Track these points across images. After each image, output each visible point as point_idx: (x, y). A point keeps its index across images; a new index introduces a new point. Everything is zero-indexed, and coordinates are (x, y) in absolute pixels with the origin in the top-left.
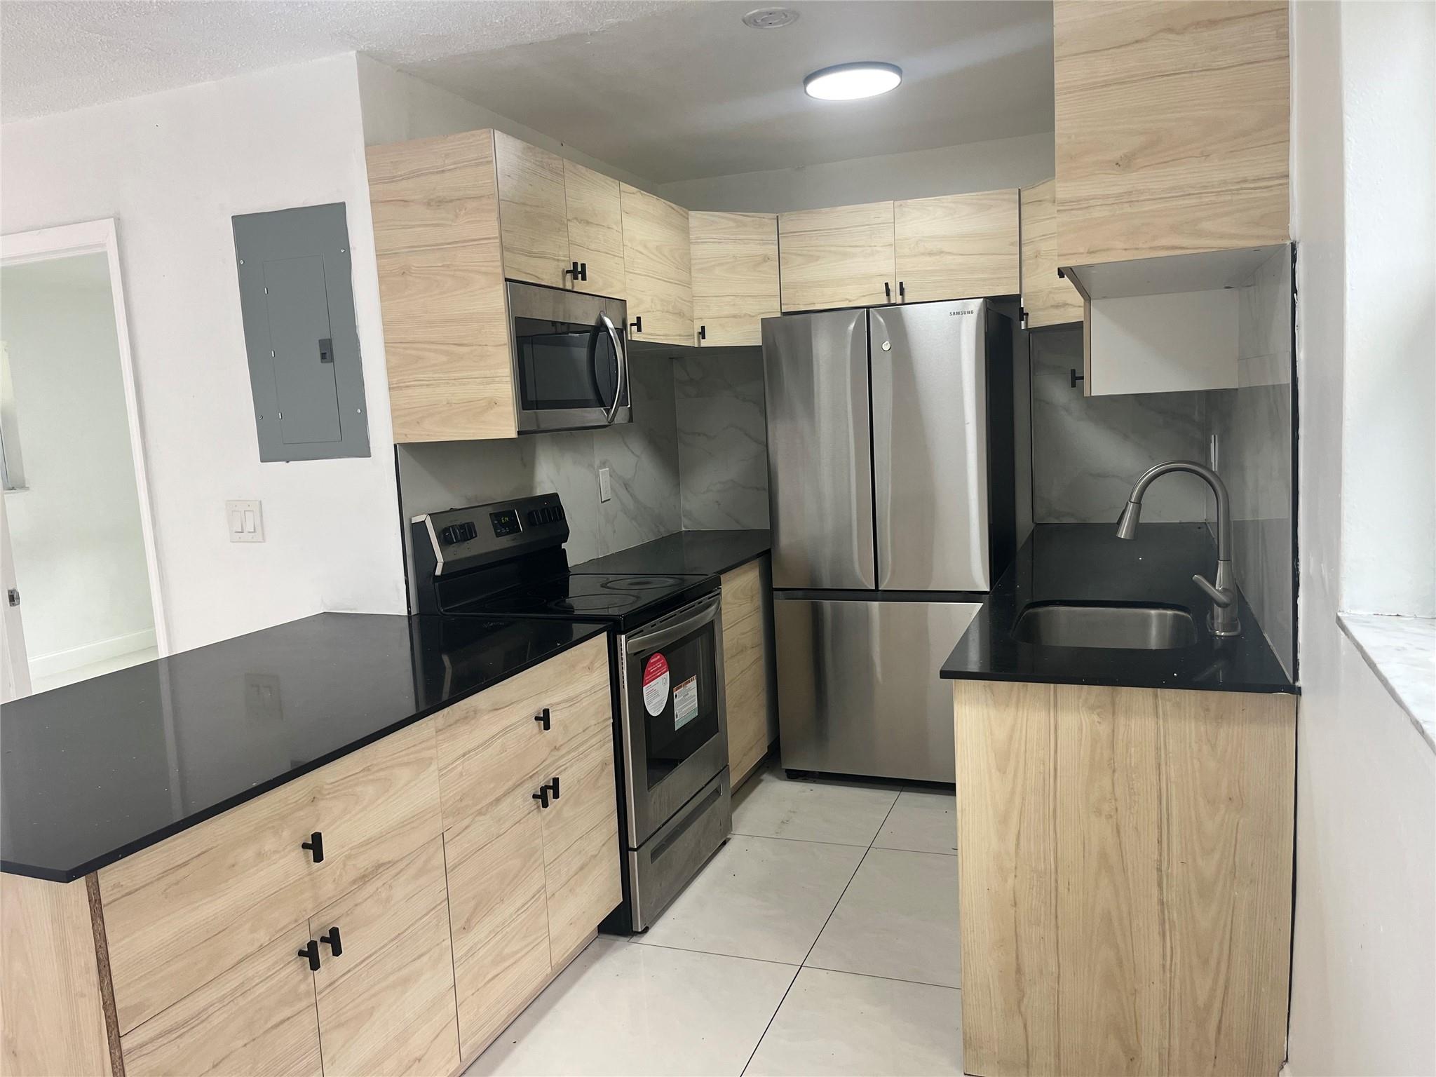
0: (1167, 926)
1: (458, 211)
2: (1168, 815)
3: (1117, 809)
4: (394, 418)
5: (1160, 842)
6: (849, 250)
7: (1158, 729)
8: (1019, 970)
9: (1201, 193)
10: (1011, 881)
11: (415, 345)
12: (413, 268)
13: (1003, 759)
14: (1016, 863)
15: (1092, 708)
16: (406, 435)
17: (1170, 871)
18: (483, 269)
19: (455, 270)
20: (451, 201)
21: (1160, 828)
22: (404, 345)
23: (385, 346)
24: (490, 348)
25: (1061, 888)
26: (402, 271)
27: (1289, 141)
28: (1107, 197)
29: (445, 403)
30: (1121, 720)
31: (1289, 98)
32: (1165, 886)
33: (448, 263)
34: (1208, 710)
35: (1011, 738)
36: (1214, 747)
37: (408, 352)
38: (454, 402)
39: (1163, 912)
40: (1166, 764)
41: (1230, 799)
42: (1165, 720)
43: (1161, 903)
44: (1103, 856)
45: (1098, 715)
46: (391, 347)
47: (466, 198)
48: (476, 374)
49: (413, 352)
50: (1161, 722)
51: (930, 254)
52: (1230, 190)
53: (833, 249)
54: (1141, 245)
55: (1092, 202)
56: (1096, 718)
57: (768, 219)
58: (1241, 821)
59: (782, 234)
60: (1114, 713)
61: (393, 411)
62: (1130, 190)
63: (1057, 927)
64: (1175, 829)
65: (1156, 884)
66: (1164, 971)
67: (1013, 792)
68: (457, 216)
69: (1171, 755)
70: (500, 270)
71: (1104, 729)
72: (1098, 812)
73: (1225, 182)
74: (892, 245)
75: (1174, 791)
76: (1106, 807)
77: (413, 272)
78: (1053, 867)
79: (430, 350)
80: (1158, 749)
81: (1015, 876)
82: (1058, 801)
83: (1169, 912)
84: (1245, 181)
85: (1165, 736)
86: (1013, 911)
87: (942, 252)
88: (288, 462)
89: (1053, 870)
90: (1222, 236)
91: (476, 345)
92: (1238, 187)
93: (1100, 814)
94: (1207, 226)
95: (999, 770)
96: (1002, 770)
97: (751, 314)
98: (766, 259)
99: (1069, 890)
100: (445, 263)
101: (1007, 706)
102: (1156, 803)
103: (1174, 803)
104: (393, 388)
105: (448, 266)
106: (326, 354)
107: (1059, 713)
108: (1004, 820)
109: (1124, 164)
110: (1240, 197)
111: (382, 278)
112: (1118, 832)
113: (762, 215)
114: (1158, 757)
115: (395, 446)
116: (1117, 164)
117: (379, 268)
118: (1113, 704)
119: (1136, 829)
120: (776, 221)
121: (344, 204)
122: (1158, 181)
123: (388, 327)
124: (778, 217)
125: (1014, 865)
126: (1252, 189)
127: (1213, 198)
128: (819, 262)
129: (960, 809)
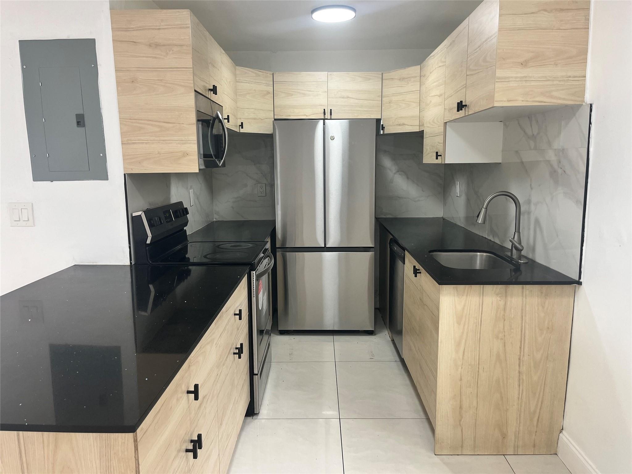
0: (521, 381)
1: (168, 51)
2: (524, 336)
3: (504, 336)
4: (124, 160)
5: (520, 348)
6: (308, 92)
7: (523, 302)
8: (461, 408)
9: (553, 80)
10: (460, 370)
11: (140, 121)
12: (139, 79)
13: (459, 319)
14: (463, 362)
15: (497, 295)
16: (132, 169)
17: (523, 359)
18: (183, 84)
19: (166, 83)
20: (164, 45)
21: (521, 342)
22: (131, 121)
23: (120, 120)
24: (185, 125)
25: (480, 371)
26: (132, 80)
27: (587, 62)
28: (516, 78)
29: (157, 153)
30: (509, 299)
31: (588, 45)
32: (521, 365)
33: (161, 79)
34: (542, 293)
35: (463, 309)
36: (543, 307)
37: (135, 124)
38: (162, 152)
39: (520, 376)
40: (525, 316)
41: (548, 328)
42: (526, 298)
43: (519, 372)
44: (498, 356)
45: (500, 297)
46: (123, 121)
47: (174, 45)
48: (176, 138)
49: (138, 125)
50: (524, 299)
51: (343, 98)
52: (564, 80)
53: (299, 91)
54: (528, 100)
55: (511, 79)
56: (499, 299)
57: (269, 74)
58: (552, 337)
59: (275, 82)
60: (506, 296)
61: (124, 156)
62: (526, 75)
63: (478, 387)
64: (527, 342)
65: (518, 365)
66: (519, 400)
67: (463, 333)
68: (167, 54)
69: (527, 312)
70: (192, 85)
71: (502, 303)
72: (497, 337)
73: (562, 77)
74: (326, 92)
75: (527, 326)
76: (501, 335)
77: (138, 81)
78: (477, 362)
79: (149, 124)
80: (522, 310)
81: (462, 368)
82: (481, 334)
83: (522, 376)
84: (570, 77)
85: (525, 304)
86: (460, 383)
87: (349, 97)
88: (52, 181)
89: (477, 364)
90: (560, 99)
91: (177, 123)
92: (567, 79)
93: (498, 339)
94: (555, 94)
95: (458, 323)
96: (459, 323)
97: (261, 118)
98: (268, 93)
99: (483, 371)
100: (159, 79)
101: (463, 295)
102: (520, 333)
103: (527, 332)
104: (125, 143)
105: (161, 80)
106: (80, 121)
107: (484, 297)
108: (458, 344)
109: (524, 64)
110: (568, 83)
111: (119, 83)
112: (505, 346)
113: (267, 72)
114: (522, 313)
115: (125, 175)
116: (522, 64)
117: (117, 77)
118: (506, 292)
119: (512, 343)
120: (272, 75)
121: (94, 40)
122: (537, 73)
123: (121, 110)
124: (273, 73)
125: (461, 363)
126: (572, 80)
127: (558, 83)
128: (293, 97)
129: (440, 341)
